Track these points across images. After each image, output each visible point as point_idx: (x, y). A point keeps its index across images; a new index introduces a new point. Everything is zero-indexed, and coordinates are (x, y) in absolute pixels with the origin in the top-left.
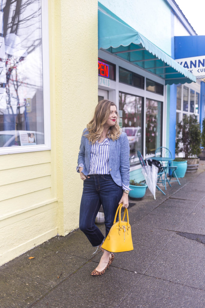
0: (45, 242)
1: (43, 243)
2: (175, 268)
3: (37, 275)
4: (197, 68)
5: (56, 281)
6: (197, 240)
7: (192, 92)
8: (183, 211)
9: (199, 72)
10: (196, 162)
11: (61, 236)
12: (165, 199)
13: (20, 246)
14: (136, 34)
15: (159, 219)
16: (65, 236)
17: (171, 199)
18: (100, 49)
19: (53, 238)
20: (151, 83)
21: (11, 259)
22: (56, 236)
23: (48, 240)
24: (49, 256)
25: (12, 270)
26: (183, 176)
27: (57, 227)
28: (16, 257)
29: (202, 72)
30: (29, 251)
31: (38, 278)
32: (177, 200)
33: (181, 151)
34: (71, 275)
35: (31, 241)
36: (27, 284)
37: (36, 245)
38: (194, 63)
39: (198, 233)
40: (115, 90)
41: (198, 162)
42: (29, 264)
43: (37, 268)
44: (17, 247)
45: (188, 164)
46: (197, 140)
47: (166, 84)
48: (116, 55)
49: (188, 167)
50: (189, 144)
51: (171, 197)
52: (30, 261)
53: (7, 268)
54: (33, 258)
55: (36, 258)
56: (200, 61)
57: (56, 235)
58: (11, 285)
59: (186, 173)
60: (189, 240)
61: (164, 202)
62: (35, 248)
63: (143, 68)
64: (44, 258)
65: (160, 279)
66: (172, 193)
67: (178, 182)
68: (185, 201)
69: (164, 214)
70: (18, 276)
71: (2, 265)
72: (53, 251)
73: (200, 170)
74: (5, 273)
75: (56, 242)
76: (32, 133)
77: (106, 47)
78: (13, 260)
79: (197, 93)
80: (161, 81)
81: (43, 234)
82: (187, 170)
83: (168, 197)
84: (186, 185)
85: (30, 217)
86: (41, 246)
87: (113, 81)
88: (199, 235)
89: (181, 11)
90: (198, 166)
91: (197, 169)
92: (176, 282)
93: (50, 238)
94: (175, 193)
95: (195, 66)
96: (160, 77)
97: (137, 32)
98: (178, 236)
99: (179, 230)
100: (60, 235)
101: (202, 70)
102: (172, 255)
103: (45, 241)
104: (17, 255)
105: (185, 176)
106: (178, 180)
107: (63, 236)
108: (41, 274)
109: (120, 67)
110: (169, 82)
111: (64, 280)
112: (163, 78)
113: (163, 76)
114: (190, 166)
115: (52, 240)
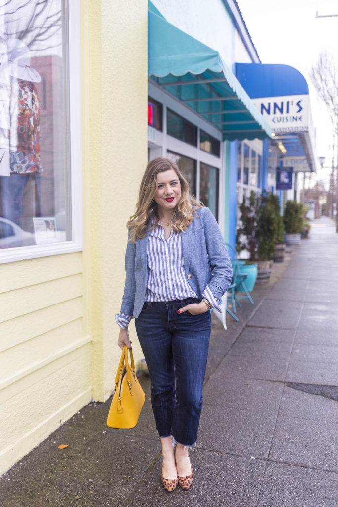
0: (74, 416)
1: (72, 418)
2: (311, 445)
3: (87, 477)
4: (272, 115)
5: (126, 485)
6: (323, 394)
8: (280, 348)
9: (274, 122)
10: (268, 266)
11: (98, 403)
12: (241, 328)
13: (40, 426)
14: (215, 55)
15: (248, 362)
16: (105, 401)
17: (250, 328)
19: (86, 407)
20: (206, 137)
21: (27, 452)
22: (89, 404)
23: (79, 411)
24: (94, 441)
25: (37, 473)
26: (251, 289)
27: (90, 387)
28: (34, 447)
29: (279, 122)
30: (52, 434)
31: (91, 482)
32: (260, 329)
34: (147, 472)
35: (56, 416)
36: (77, 497)
37: (62, 423)
38: (267, 107)
39: (320, 381)
40: (161, 147)
41: (271, 267)
42: (63, 459)
43: (80, 463)
44: (36, 429)
45: (259, 269)
46: (269, 230)
47: (224, 140)
48: (164, 88)
49: (259, 274)
50: (258, 234)
51: (249, 324)
52: (63, 453)
53: (26, 469)
54: (66, 446)
55: (71, 446)
56: (276, 106)
57: (88, 402)
58: (47, 501)
59: (256, 284)
60: (310, 396)
61: (241, 334)
62: (61, 428)
63: (197, 112)
64: (85, 444)
65: (296, 465)
66: (247, 318)
67: (249, 299)
68: (274, 331)
69: (252, 354)
70: (52, 483)
71: (13, 465)
72: (96, 430)
73: (272, 280)
74: (27, 480)
75: (94, 414)
76: (51, 221)
77: (161, 74)
78: (31, 453)
80: (217, 134)
81: (71, 402)
82: (258, 279)
83: (244, 325)
84: (261, 303)
85: (53, 373)
86: (70, 422)
87: (158, 133)
88: (322, 385)
89: (244, 23)
90: (270, 273)
91: (268, 278)
92: (324, 468)
93: (81, 407)
94: (252, 318)
95: (268, 112)
96: (217, 127)
97: (217, 52)
98: (291, 389)
99: (290, 380)
100: (96, 400)
102: (297, 422)
103: (74, 414)
104: (36, 444)
105: (255, 289)
106: (249, 297)
107: (102, 403)
108: (93, 476)
109: (168, 109)
111: (140, 483)
112: (220, 130)
113: (220, 126)
114: (260, 271)
115: (86, 411)
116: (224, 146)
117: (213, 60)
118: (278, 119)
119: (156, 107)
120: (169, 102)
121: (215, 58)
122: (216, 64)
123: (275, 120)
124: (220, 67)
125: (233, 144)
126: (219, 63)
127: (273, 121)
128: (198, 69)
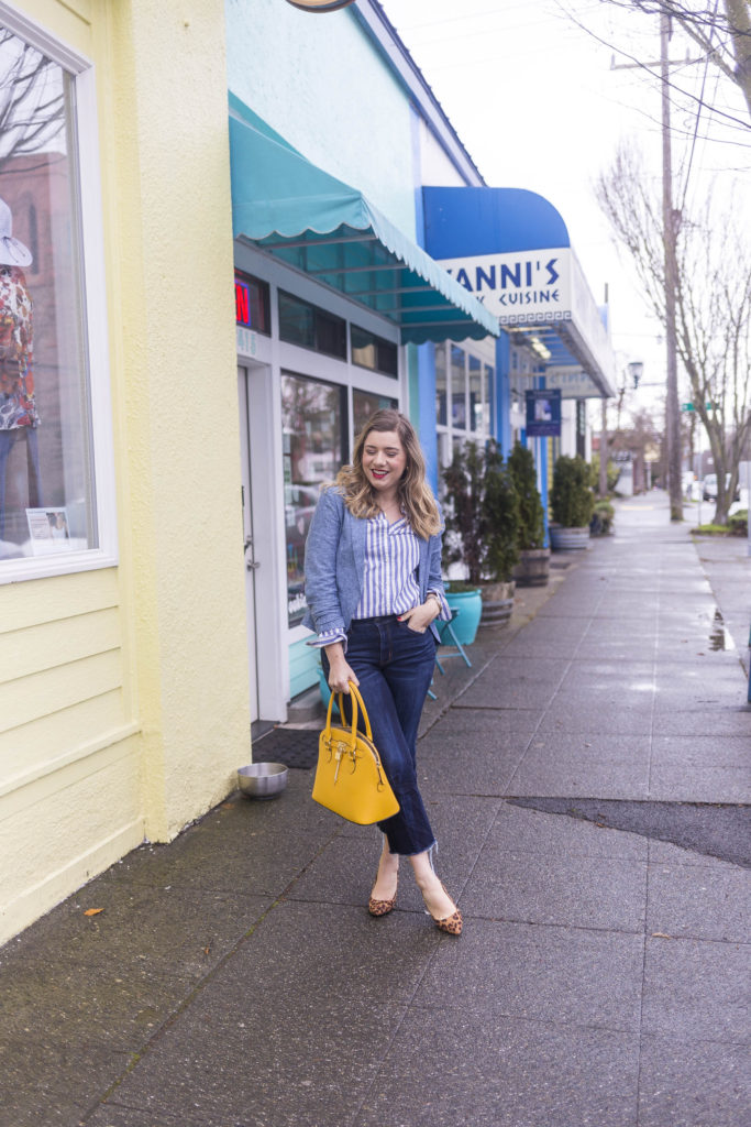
0: (113, 866)
1: (108, 870)
2: (534, 889)
3: (135, 952)
4: (499, 291)
5: (203, 961)
6: (571, 813)
7: (475, 364)
8: (507, 742)
9: (504, 304)
10: (505, 593)
11: (157, 844)
12: (440, 712)
13: (49, 878)
14: (356, 198)
15: (443, 768)
16: (169, 842)
17: (457, 711)
18: (240, 241)
19: (133, 852)
20: (363, 338)
21: (29, 921)
22: (140, 847)
23: (122, 859)
24: (147, 901)
25: (48, 952)
26: (470, 640)
27: (141, 817)
29: (513, 303)
30: (73, 895)
31: (143, 960)
32: (476, 711)
33: (456, 558)
34: (241, 941)
35: (79, 863)
36: (119, 981)
37: (91, 877)
38: (488, 273)
39: (570, 793)
40: (268, 365)
41: (511, 594)
42: (94, 930)
43: (124, 935)
44: (43, 882)
45: (484, 599)
46: (505, 520)
47: (404, 343)
48: (271, 252)
49: (484, 609)
50: (483, 531)
51: (454, 704)
52: (93, 921)
53: (28, 947)
54: (98, 911)
55: (108, 911)
56: (505, 269)
57: (139, 843)
58: (68, 988)
59: (480, 629)
60: (547, 816)
61: (438, 721)
62: (88, 885)
63: (342, 291)
64: (133, 907)
65: (501, 920)
66: (454, 692)
67: (462, 657)
68: (503, 713)
69: (453, 754)
70: (75, 964)
71: (6, 941)
72: (153, 887)
73: (516, 620)
74: (31, 962)
75: (150, 861)
76: (59, 513)
77: (260, 232)
78: (36, 925)
79: (487, 367)
80: (389, 332)
81: (107, 840)
82: (483, 619)
83: (446, 706)
84: (487, 665)
85: (72, 785)
86: (105, 876)
87: (263, 338)
88: (571, 799)
89: (437, 105)
90: (510, 606)
91: (508, 616)
92: (548, 922)
93: (124, 851)
94: (464, 693)
95: (492, 284)
96: (387, 317)
97: (359, 193)
98: (513, 807)
99: (514, 793)
100: (153, 840)
101: (513, 299)
102: (515, 858)
103: (112, 862)
104: (45, 909)
105: (477, 639)
106: (463, 653)
107: (164, 844)
108: (146, 950)
109: (280, 291)
110: (414, 335)
111: (227, 957)
112: (394, 323)
113: (395, 315)
114: (488, 605)
115: (135, 858)
116: (404, 353)
117: (353, 208)
118: (510, 296)
119: (256, 289)
120: (281, 277)
121: (357, 204)
122: (358, 214)
123: (506, 299)
124: (366, 220)
125: (424, 349)
126: (363, 213)
127: (501, 300)
128: (325, 225)
